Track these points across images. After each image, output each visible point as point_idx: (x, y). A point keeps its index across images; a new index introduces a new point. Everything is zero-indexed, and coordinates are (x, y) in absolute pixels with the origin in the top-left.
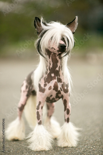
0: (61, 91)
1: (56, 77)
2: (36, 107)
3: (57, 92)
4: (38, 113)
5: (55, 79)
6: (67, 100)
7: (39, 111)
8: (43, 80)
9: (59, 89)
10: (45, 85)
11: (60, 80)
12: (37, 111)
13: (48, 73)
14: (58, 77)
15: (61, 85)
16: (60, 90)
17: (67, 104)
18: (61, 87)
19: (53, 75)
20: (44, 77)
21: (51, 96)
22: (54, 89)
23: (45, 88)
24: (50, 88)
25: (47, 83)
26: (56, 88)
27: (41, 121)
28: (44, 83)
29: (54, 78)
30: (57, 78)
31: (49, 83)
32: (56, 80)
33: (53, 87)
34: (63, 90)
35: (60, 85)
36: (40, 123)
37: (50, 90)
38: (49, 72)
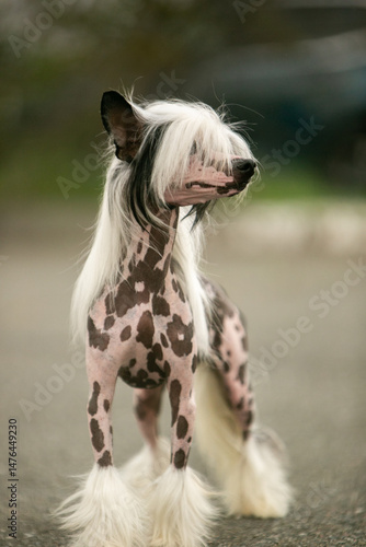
0: (163, 348)
1: (151, 295)
2: (88, 406)
3: (150, 350)
4: (94, 425)
5: (146, 301)
6: (181, 382)
7: (96, 417)
8: (103, 303)
9: (157, 339)
10: (109, 323)
11: (161, 307)
12: (90, 417)
13: (121, 281)
14: (159, 294)
15: (165, 324)
16: (160, 342)
17: (181, 398)
18: (165, 333)
19: (139, 287)
20: (105, 294)
21: (133, 362)
22: (139, 339)
23: (110, 332)
24: (125, 334)
25: (114, 315)
26: (145, 334)
27: (107, 453)
28: (104, 316)
29: (144, 297)
30: (155, 296)
31: (122, 313)
32: (148, 307)
33: (134, 332)
34: (169, 343)
35: (160, 326)
36: (105, 462)
37: (126, 342)
38: (126, 275)
